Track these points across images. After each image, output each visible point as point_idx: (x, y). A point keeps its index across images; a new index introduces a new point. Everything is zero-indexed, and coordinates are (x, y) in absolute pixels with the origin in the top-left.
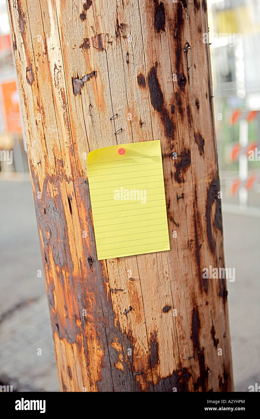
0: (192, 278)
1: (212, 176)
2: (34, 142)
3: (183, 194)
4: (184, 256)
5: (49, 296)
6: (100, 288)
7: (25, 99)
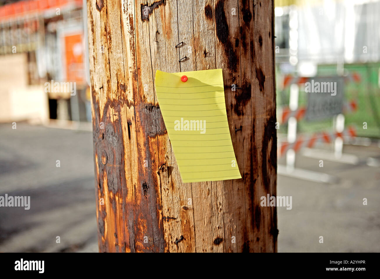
0: (245, 212)
1: (270, 113)
2: (98, 67)
3: (241, 127)
4: (238, 188)
5: (99, 224)
6: (153, 215)
7: (93, 25)
